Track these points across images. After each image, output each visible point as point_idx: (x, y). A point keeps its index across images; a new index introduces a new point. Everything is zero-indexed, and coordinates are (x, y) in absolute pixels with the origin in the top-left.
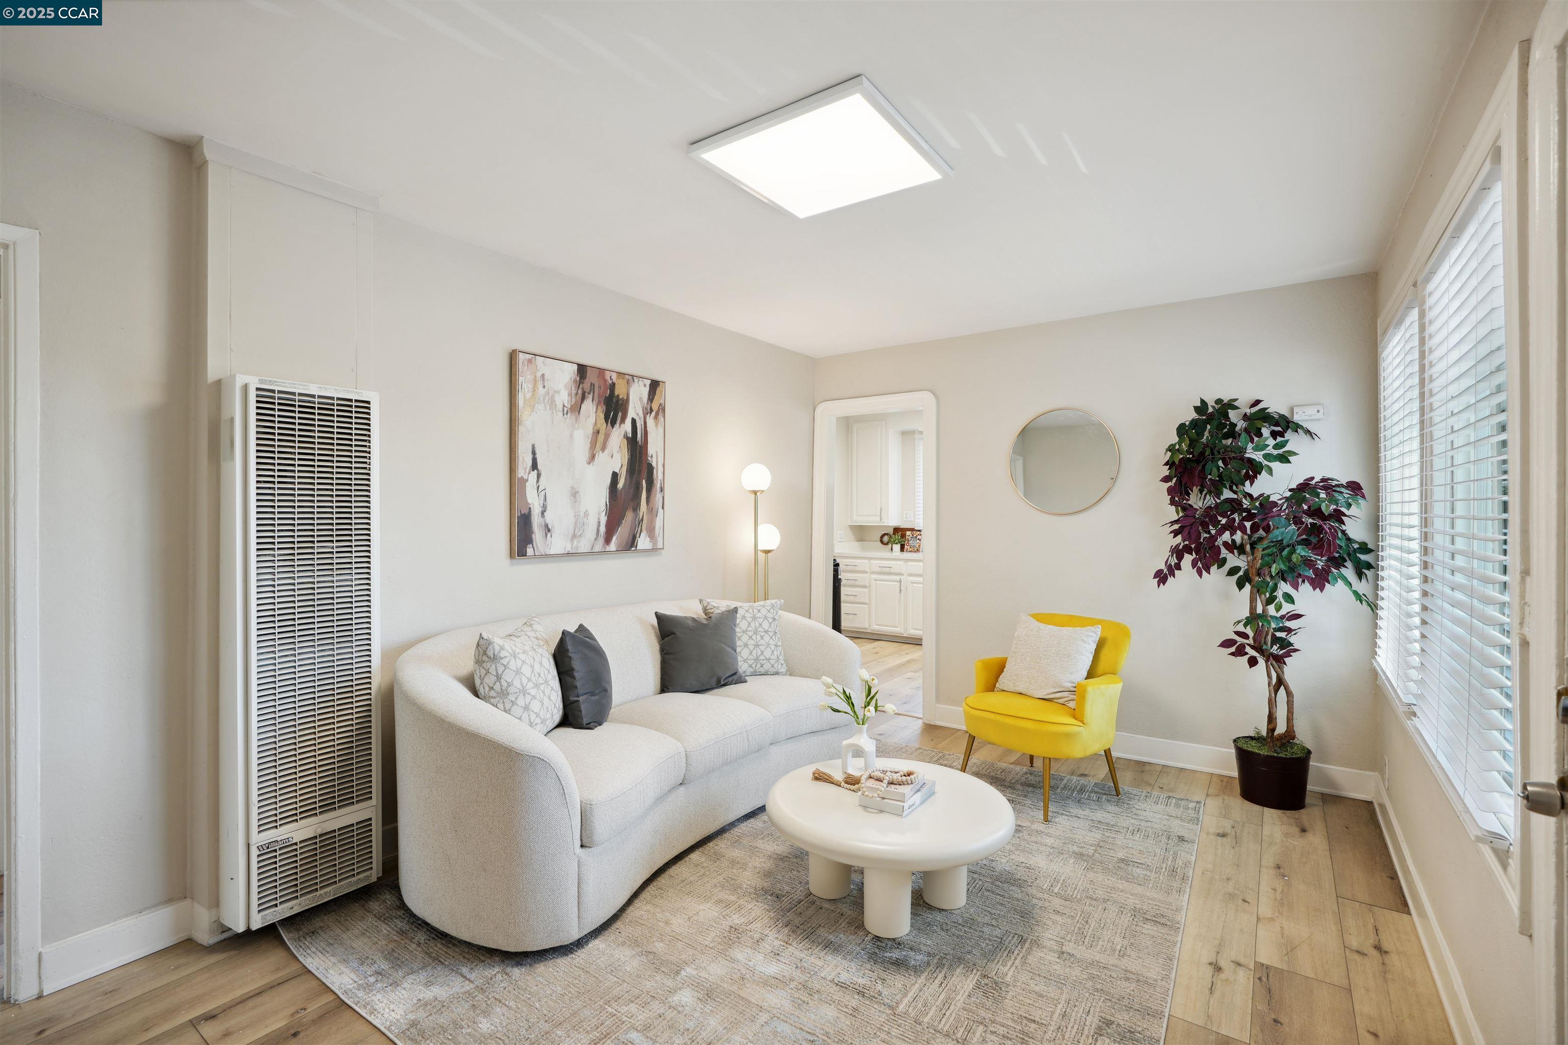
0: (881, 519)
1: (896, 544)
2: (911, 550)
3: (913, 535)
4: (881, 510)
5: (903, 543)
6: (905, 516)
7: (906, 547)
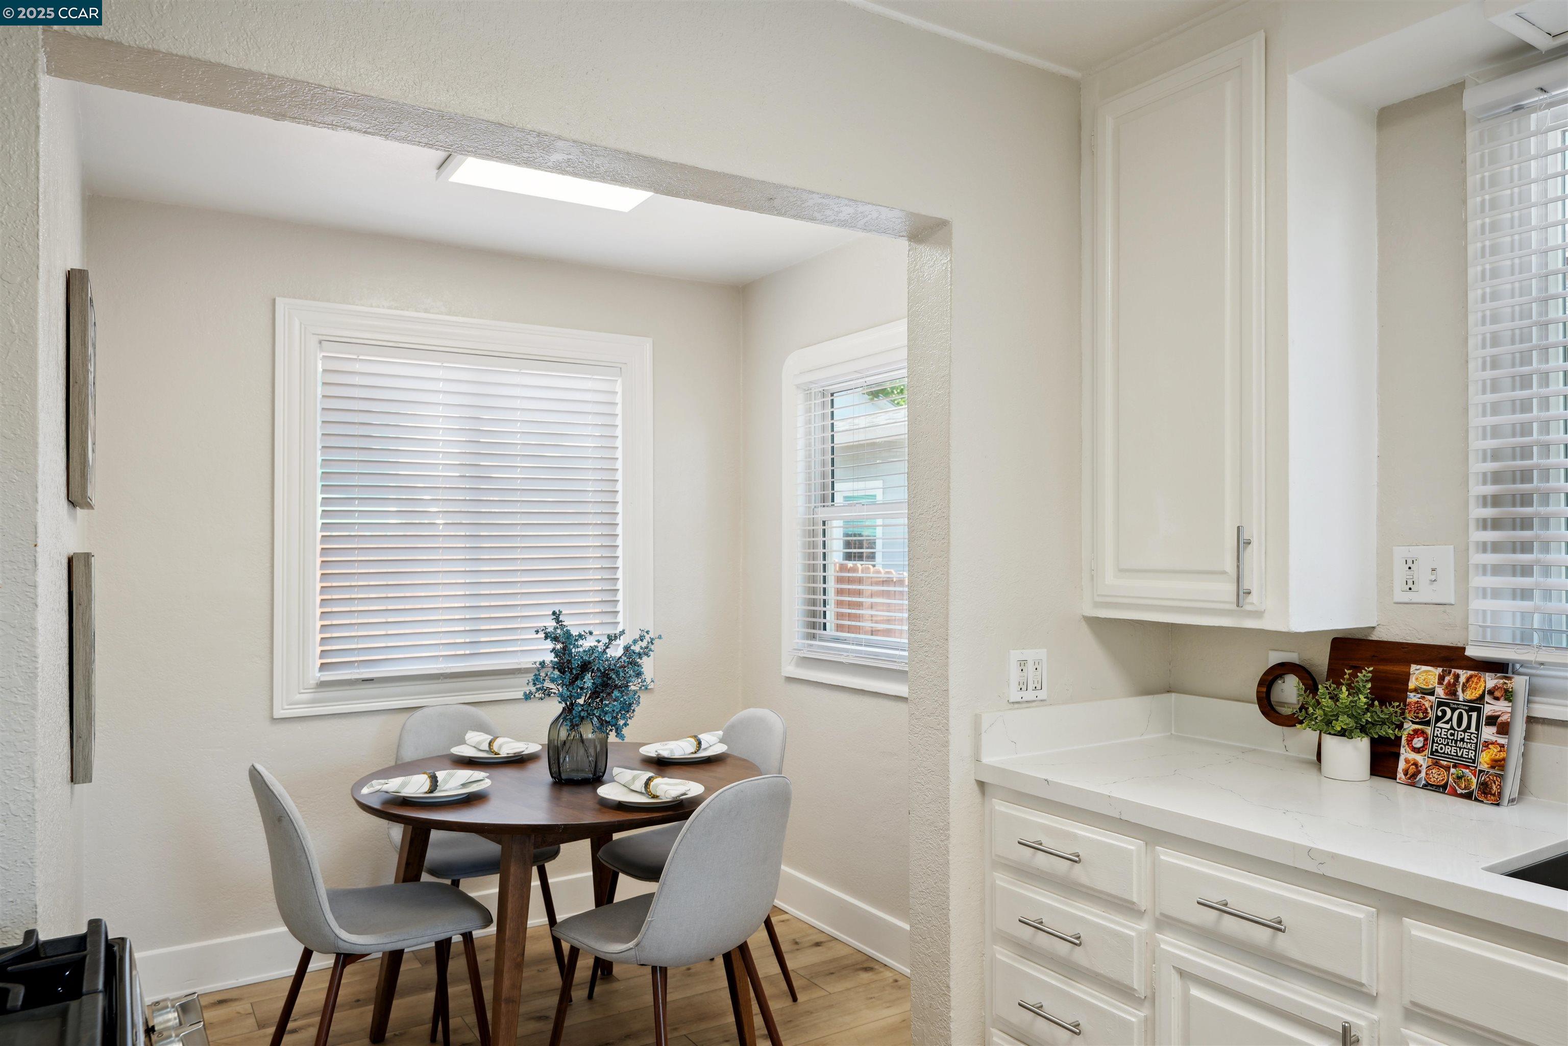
0: (1242, 594)
1: (1342, 733)
2: (1437, 776)
3: (1452, 691)
4: (1242, 543)
5: (1389, 732)
6: (1400, 573)
7: (1406, 754)
